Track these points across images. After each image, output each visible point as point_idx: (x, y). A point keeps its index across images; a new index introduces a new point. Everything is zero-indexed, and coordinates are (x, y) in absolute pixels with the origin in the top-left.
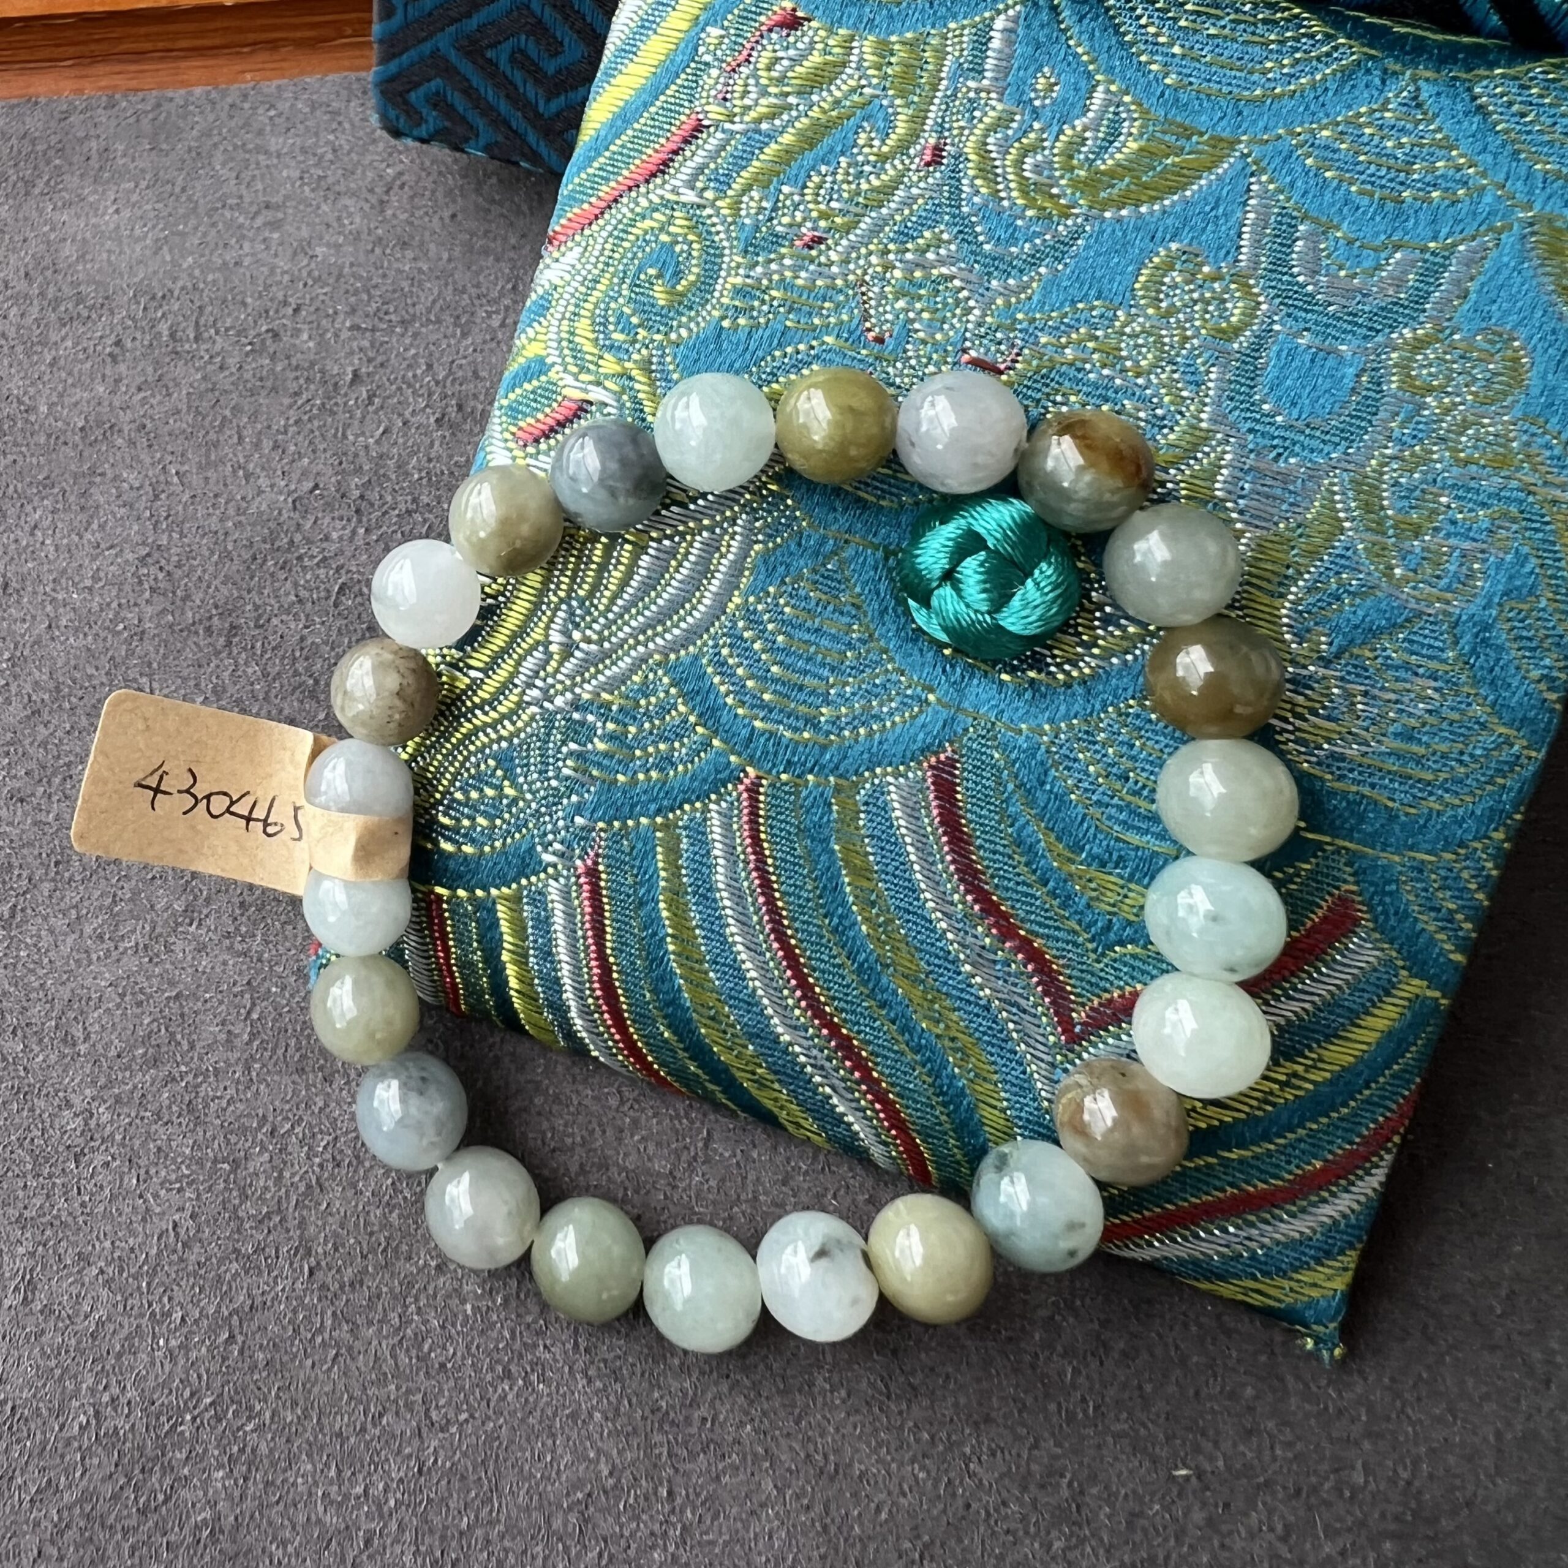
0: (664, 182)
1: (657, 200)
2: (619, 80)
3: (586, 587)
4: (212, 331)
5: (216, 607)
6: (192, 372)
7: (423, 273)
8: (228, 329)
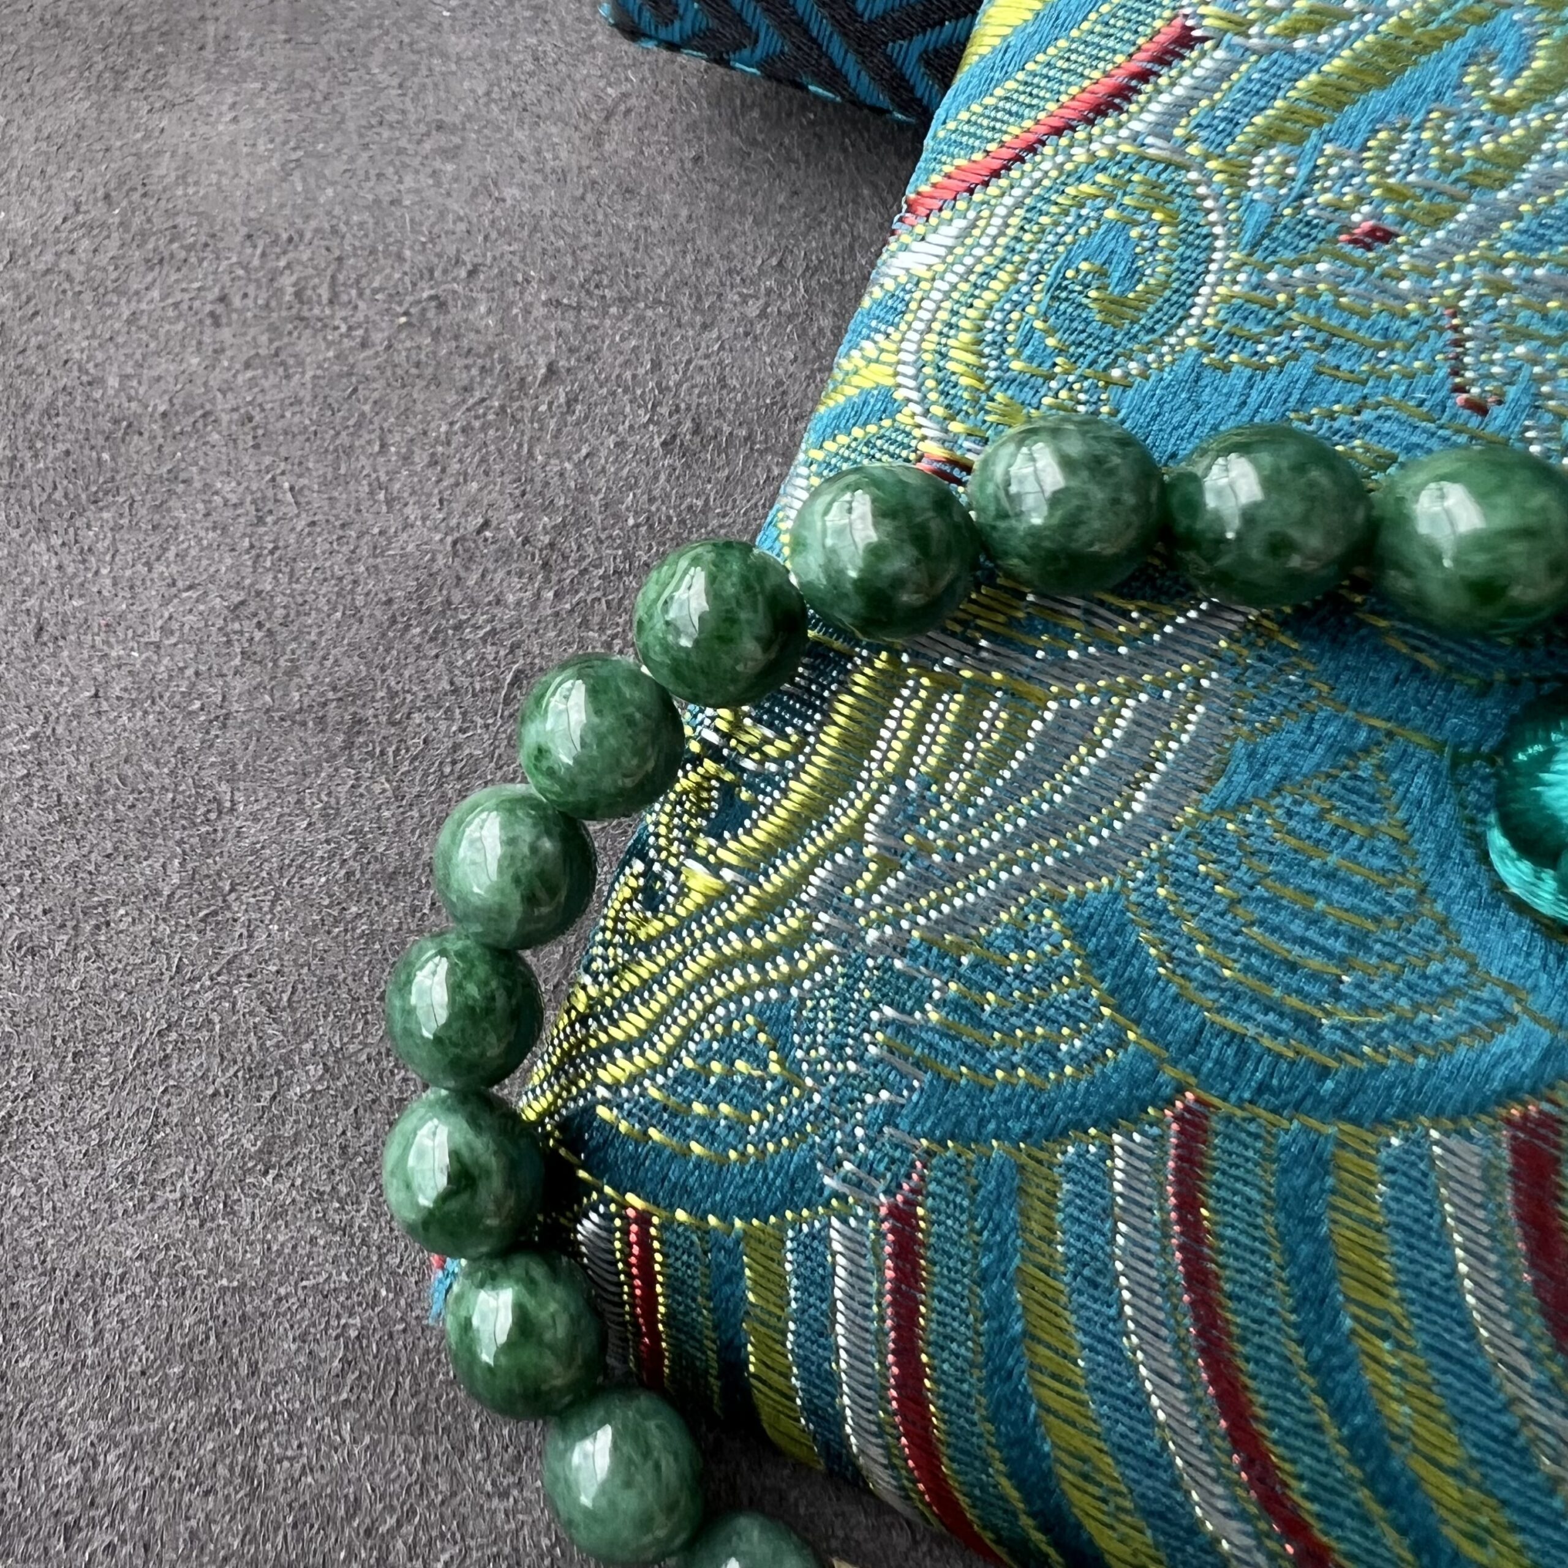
0: (1120, 125)
1: (1103, 153)
3: (932, 761)
4: (354, 292)
5: (335, 689)
6: (323, 346)
7: (653, 234)
8: (375, 291)
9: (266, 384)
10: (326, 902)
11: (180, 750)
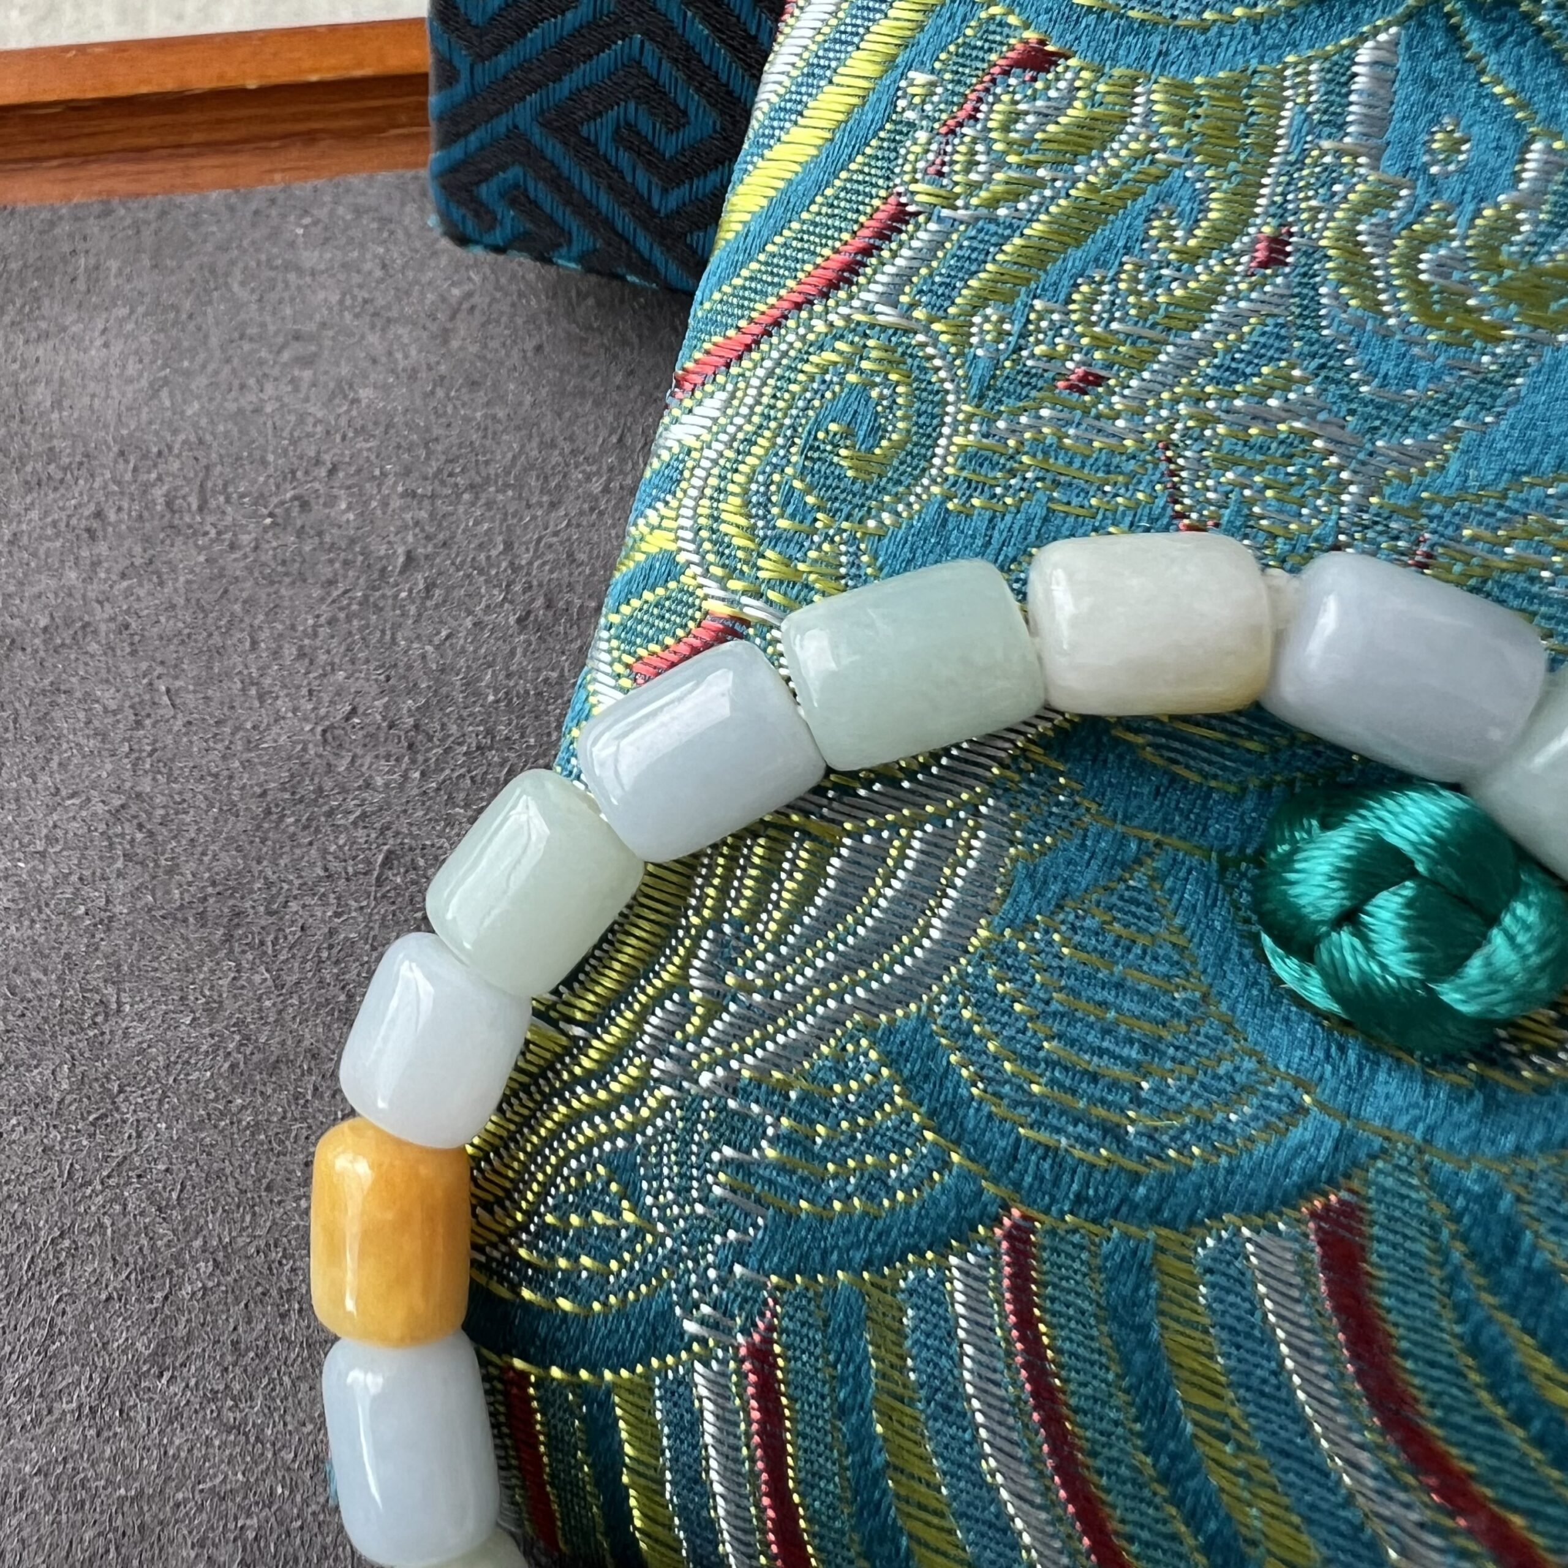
0: (851, 297)
1: (839, 323)
2: (779, 150)
3: (744, 904)
4: (222, 499)
5: (214, 884)
6: (194, 552)
7: (499, 422)
8: (242, 496)
9: (142, 592)
10: (212, 1096)
11: (67, 956)
